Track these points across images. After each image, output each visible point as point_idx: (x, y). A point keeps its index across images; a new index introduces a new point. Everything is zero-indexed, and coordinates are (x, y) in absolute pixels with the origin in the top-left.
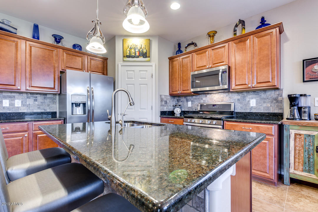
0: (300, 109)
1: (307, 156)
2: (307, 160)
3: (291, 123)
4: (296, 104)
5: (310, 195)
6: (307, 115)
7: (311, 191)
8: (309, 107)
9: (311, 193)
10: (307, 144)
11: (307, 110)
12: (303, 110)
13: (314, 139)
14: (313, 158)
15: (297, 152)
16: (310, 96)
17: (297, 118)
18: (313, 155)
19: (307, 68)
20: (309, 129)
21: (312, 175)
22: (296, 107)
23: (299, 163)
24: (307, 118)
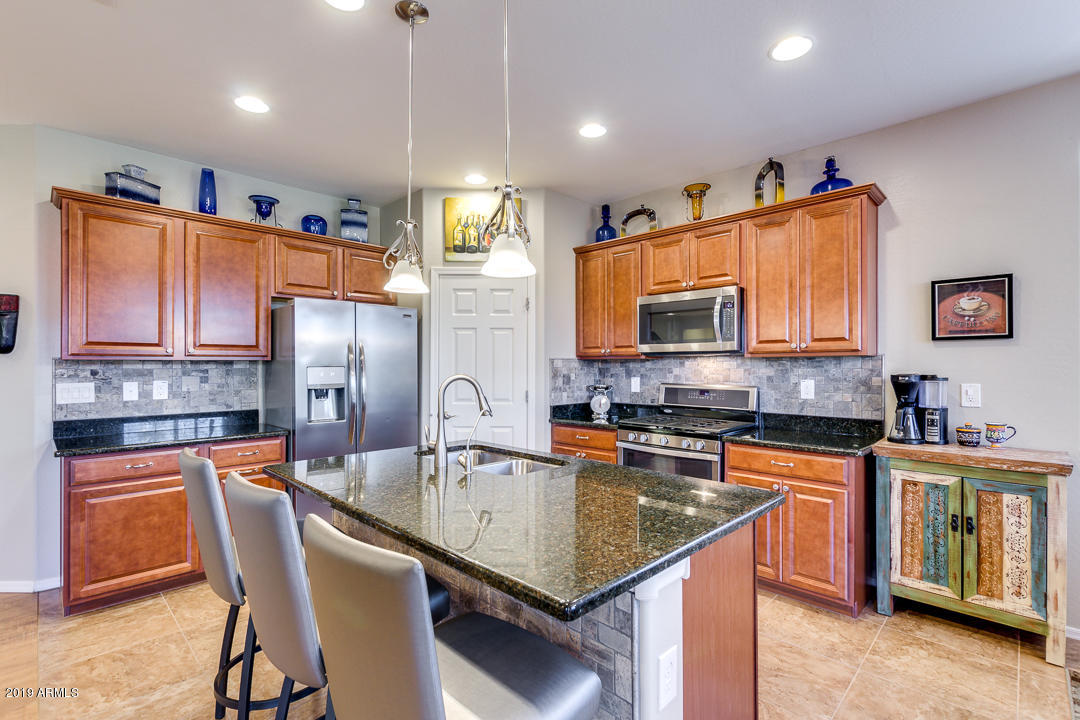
0: (920, 414)
1: (931, 540)
2: (932, 550)
3: (894, 452)
4: (911, 401)
5: (935, 640)
6: (936, 430)
7: (941, 631)
8: (945, 411)
9: (939, 636)
10: (932, 508)
11: (938, 417)
12: (928, 417)
13: (946, 496)
14: (946, 545)
15: (909, 528)
16: (946, 379)
17: (913, 437)
18: (946, 536)
19: (942, 304)
20: (936, 469)
21: (943, 588)
22: (910, 410)
23: (912, 556)
24: (937, 439)
